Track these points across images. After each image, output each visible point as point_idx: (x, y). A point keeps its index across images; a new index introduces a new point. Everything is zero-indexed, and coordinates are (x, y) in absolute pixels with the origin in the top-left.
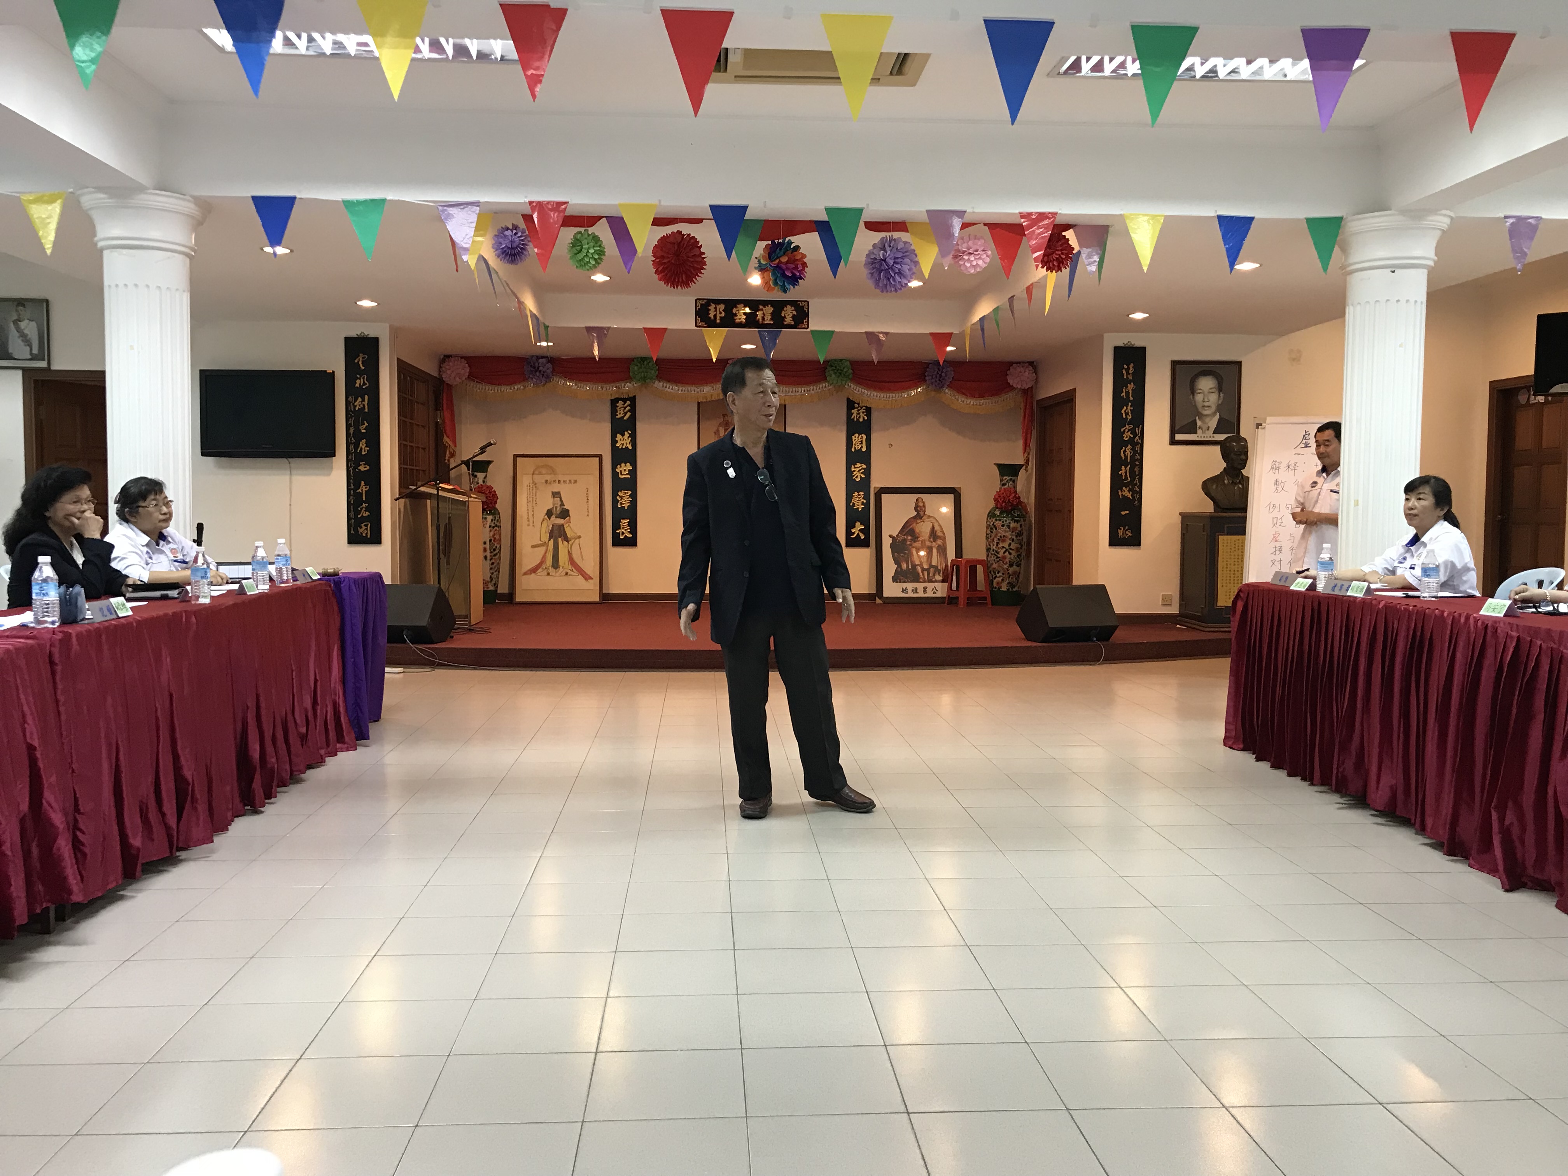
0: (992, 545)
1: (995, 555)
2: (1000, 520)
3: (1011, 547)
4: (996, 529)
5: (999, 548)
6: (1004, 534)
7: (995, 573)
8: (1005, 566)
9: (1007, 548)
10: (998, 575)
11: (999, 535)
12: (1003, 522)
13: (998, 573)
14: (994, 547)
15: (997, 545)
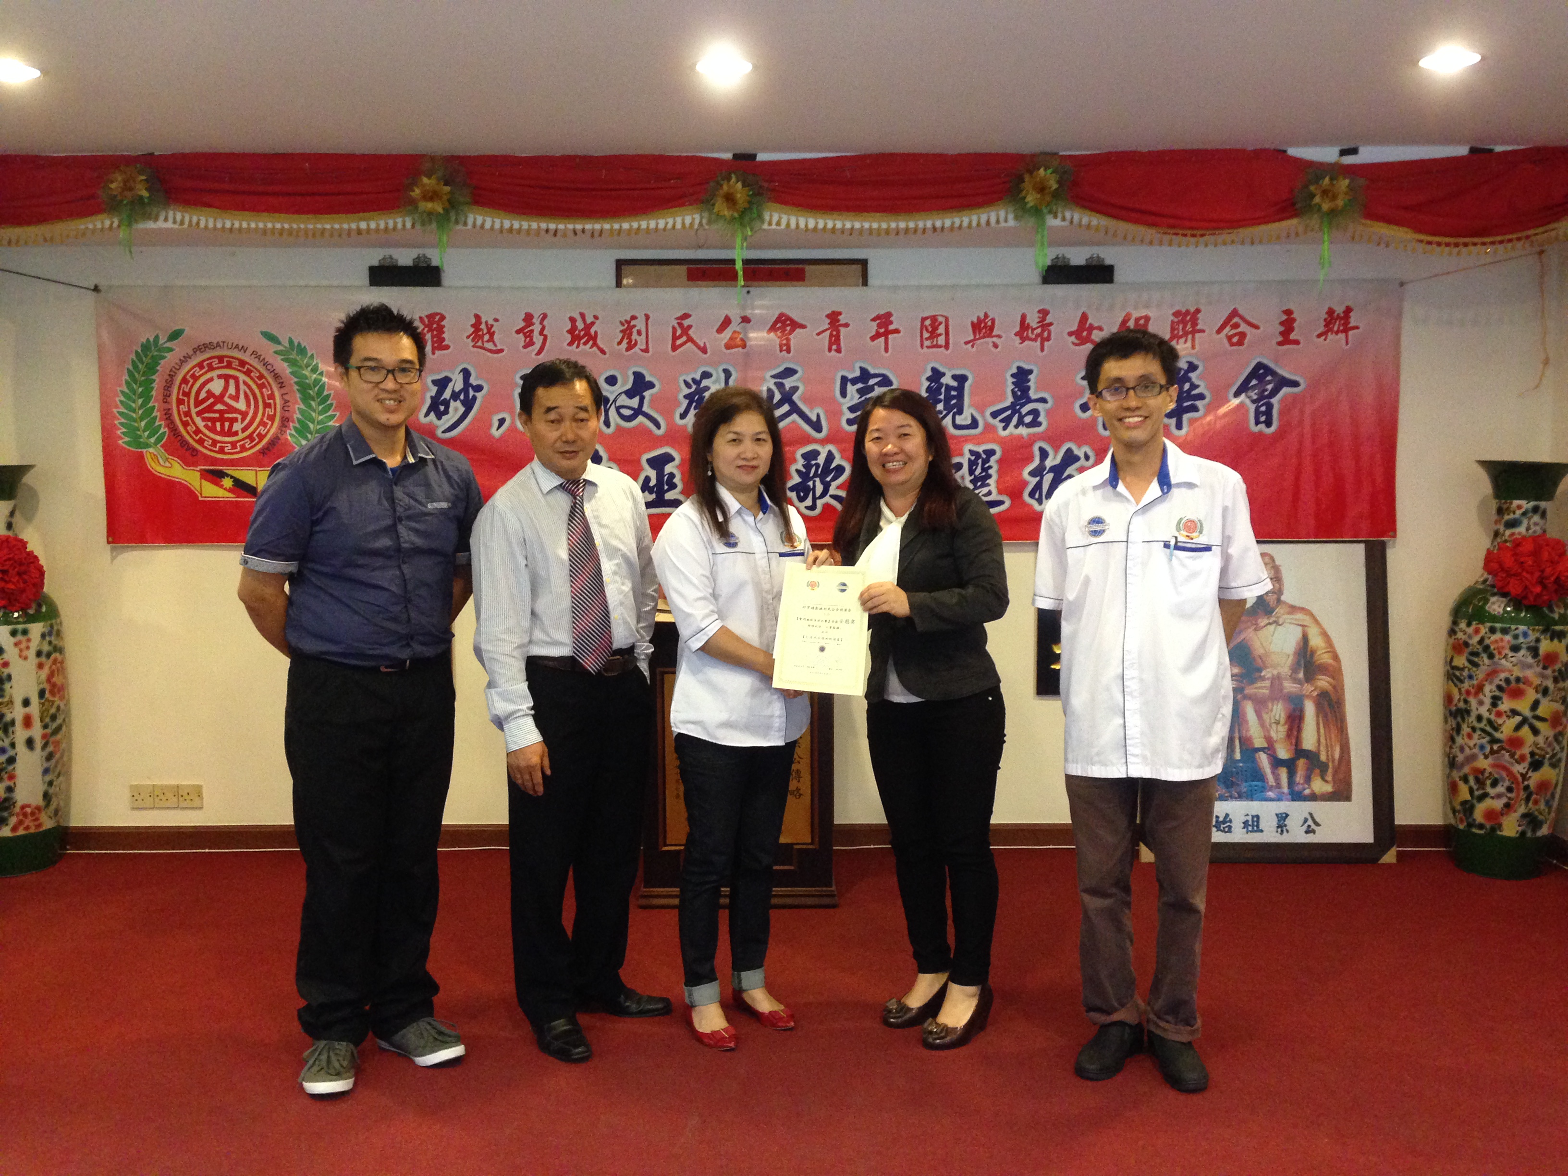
0: (1473, 701)
1: (1489, 734)
2: (1505, 631)
3: (1540, 712)
4: (1491, 656)
5: (1499, 714)
6: (1517, 672)
7: (1480, 783)
8: (1519, 769)
9: (1527, 713)
10: (1492, 792)
11: (1503, 676)
12: (1516, 637)
13: (1494, 784)
14: (1484, 711)
15: (1494, 704)
